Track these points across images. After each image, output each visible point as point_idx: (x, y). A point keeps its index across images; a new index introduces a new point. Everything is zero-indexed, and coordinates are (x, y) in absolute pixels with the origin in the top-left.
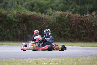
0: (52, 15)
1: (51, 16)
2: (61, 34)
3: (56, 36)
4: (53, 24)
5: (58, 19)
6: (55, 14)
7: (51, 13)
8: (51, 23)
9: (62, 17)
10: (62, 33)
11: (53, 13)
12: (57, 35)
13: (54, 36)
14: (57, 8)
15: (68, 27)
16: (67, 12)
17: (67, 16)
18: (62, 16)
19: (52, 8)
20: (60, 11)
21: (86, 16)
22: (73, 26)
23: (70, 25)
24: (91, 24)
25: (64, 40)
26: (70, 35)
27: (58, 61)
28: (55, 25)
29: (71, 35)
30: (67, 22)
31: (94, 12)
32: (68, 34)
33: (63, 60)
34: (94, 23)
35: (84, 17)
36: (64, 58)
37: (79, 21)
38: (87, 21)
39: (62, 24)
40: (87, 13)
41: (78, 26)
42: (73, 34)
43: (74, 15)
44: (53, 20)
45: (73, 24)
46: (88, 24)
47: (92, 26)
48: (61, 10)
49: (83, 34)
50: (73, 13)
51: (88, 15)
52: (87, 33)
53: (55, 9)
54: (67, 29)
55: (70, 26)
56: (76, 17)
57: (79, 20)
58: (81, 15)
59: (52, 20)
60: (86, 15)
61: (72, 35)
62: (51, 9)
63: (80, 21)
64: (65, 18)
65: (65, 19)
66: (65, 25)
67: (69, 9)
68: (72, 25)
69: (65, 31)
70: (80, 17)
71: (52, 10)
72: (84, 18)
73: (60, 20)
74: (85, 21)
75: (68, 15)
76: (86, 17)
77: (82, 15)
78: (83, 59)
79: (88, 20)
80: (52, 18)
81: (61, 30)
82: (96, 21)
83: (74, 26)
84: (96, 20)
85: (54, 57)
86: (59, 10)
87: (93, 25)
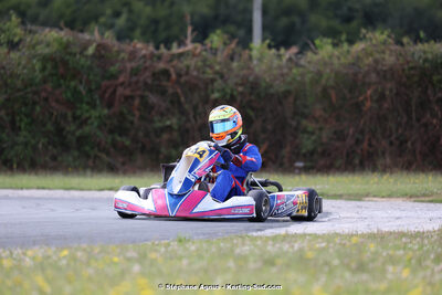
0: (20, 47)
1: (19, 50)
2: (64, 133)
3: (40, 146)
4: (29, 90)
5: (49, 66)
6: (34, 42)
7: (15, 35)
8: (19, 84)
9: (67, 57)
10: (68, 128)
11: (28, 39)
12: (44, 140)
13: (33, 142)
14: (44, 13)
15: (98, 102)
16: (92, 33)
17: (91, 50)
18: (69, 50)
19: (22, 14)
20: (61, 29)
21: (181, 50)
22: (122, 100)
23: (105, 92)
24: (206, 88)
25: (77, 163)
26: (109, 141)
27: (54, 258)
28: (35, 93)
29: (113, 140)
30: (91, 77)
31: (218, 32)
32: (99, 133)
33: (79, 254)
34: (220, 81)
35: (173, 55)
36: (84, 246)
37: (148, 74)
38: (187, 73)
39: (68, 87)
40: (186, 37)
41: (142, 97)
42: (120, 135)
43: (127, 47)
44: (25, 71)
45: (120, 91)
46: (192, 88)
47: (207, 96)
48: (62, 24)
49: (165, 136)
50: (120, 38)
51: (190, 46)
52: (187, 131)
53: (35, 20)
54: (94, 113)
55: (107, 95)
56: (135, 57)
57: (146, 68)
58: (157, 48)
59: (24, 68)
60: (179, 46)
61: (119, 139)
62: (19, 20)
63: (154, 74)
64: (83, 61)
65: (83, 67)
66: (84, 92)
67: (102, 20)
68: (118, 93)
69: (84, 122)
70: (152, 55)
71: (23, 23)
72: (171, 61)
73: (61, 70)
74: (174, 76)
75: (99, 45)
76: (181, 55)
77: (162, 46)
78: (170, 248)
79: (188, 67)
80: (23, 62)
81: (64, 116)
82: (226, 76)
83: (127, 98)
84: (225, 70)
85: (34, 243)
86: (55, 25)
87: (213, 92)
